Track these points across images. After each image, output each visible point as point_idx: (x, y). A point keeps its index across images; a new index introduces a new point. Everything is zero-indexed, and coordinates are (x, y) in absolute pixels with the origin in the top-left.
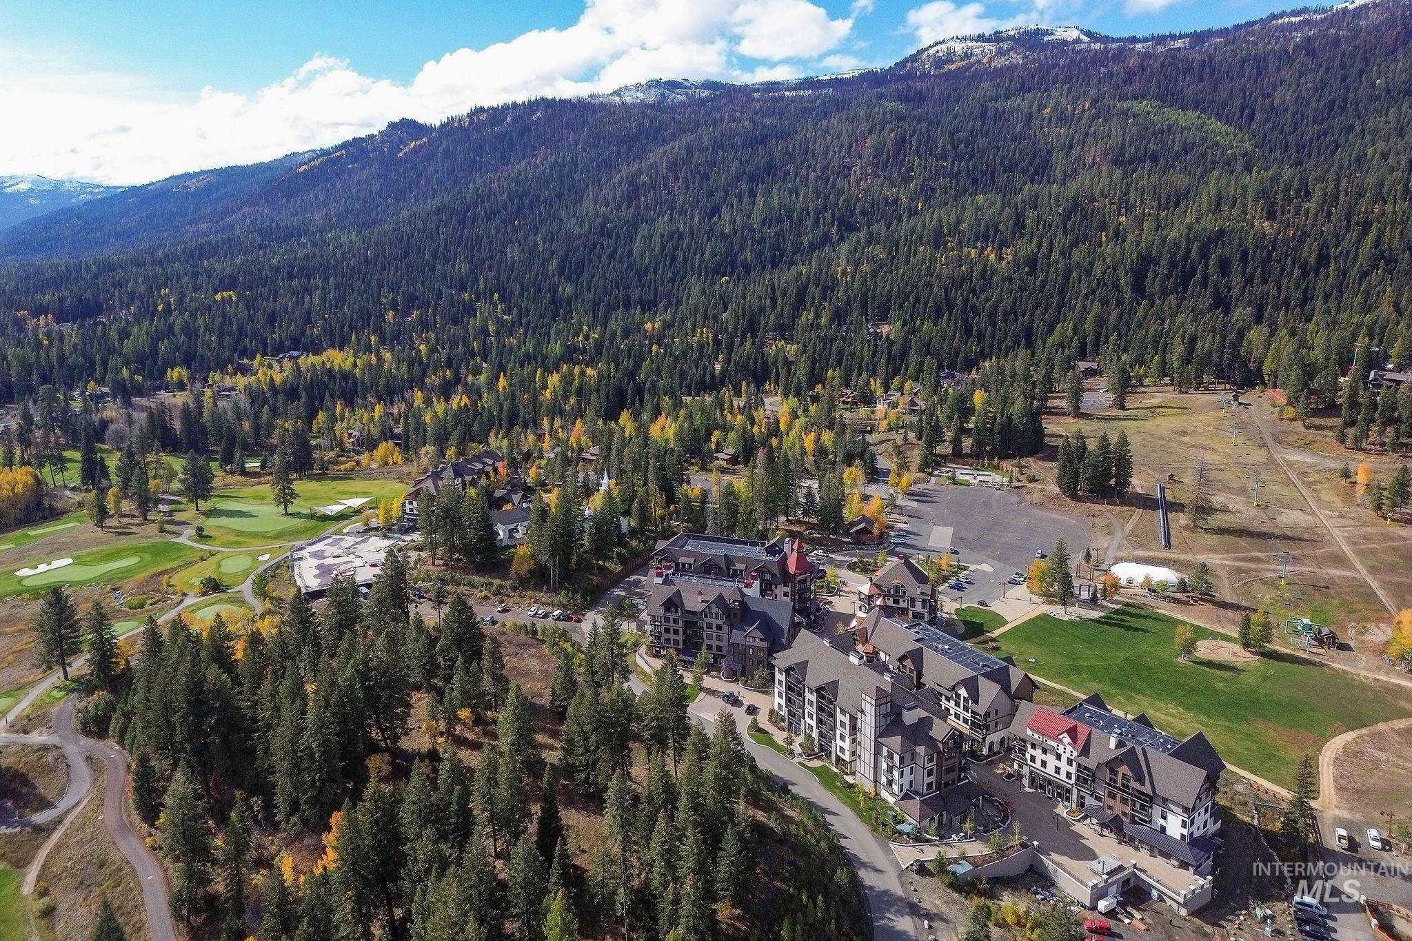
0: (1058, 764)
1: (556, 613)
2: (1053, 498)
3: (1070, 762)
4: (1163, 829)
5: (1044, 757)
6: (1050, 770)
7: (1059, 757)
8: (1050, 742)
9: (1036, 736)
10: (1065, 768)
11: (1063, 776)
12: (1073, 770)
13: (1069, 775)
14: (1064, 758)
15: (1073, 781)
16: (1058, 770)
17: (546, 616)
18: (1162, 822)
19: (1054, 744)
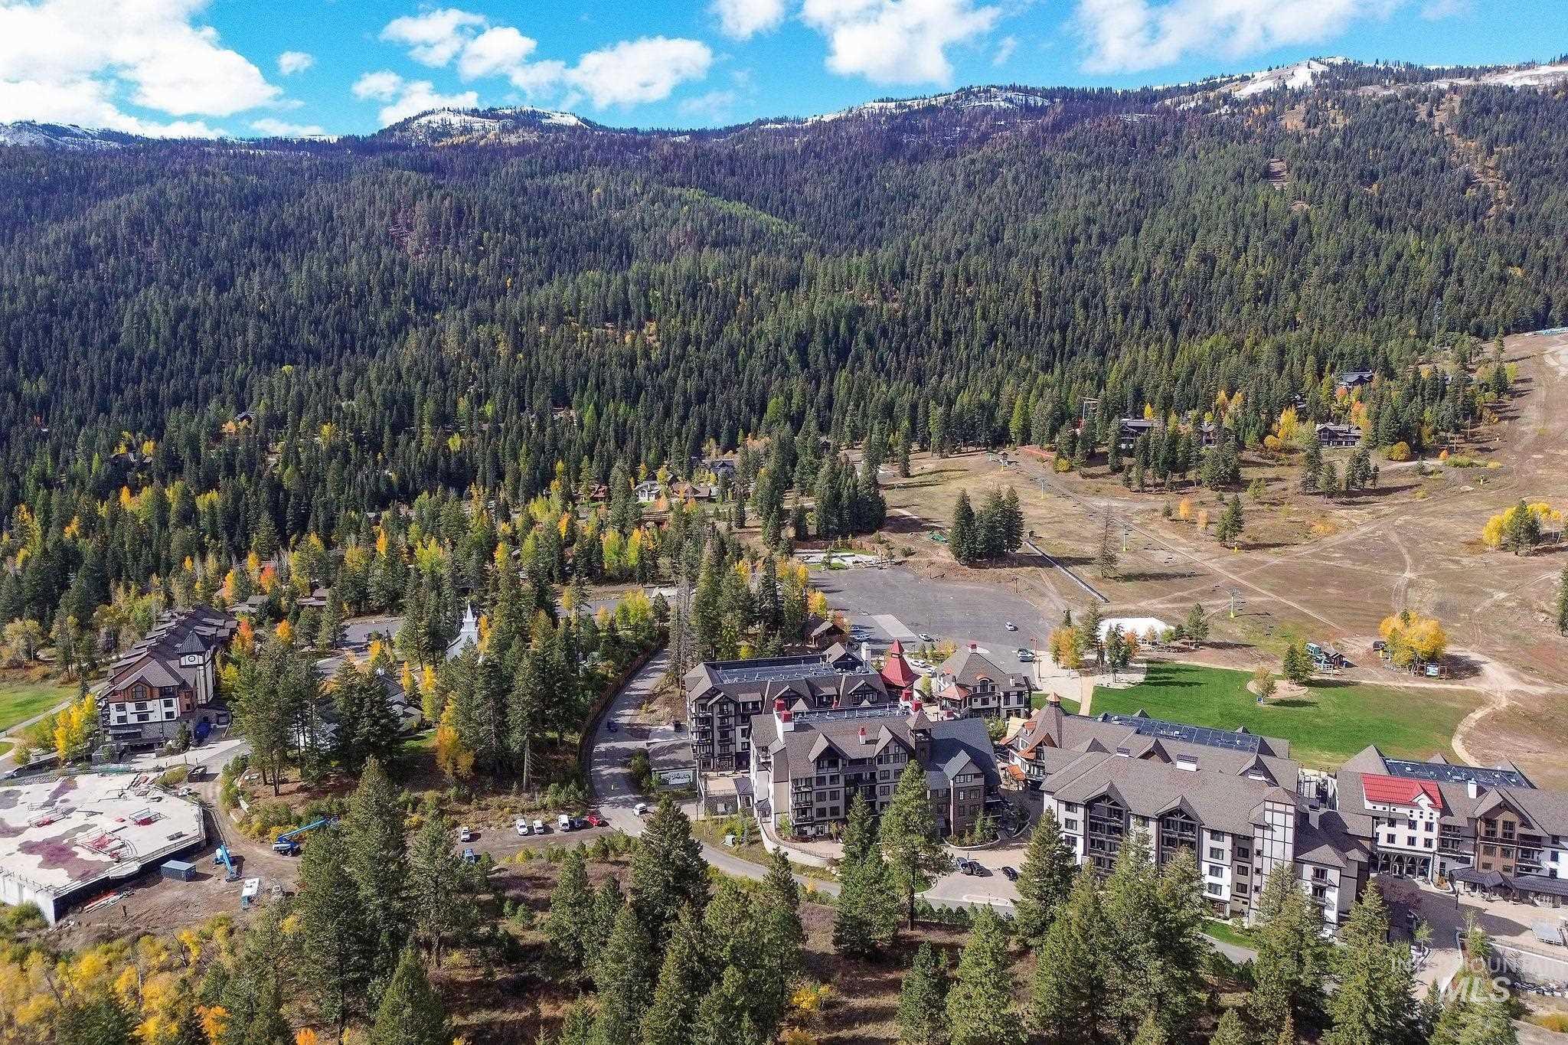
0: (1412, 833)
1: (564, 819)
2: (950, 568)
3: (1429, 827)
4: (1553, 873)
5: (1391, 830)
6: (1401, 842)
7: (1412, 825)
8: (1399, 810)
9: (1380, 808)
10: (1420, 834)
11: (1420, 845)
12: (1434, 835)
13: (1428, 843)
14: (1421, 825)
15: (1435, 847)
16: (1412, 841)
17: (546, 829)
18: (1553, 865)
19: (1406, 811)
